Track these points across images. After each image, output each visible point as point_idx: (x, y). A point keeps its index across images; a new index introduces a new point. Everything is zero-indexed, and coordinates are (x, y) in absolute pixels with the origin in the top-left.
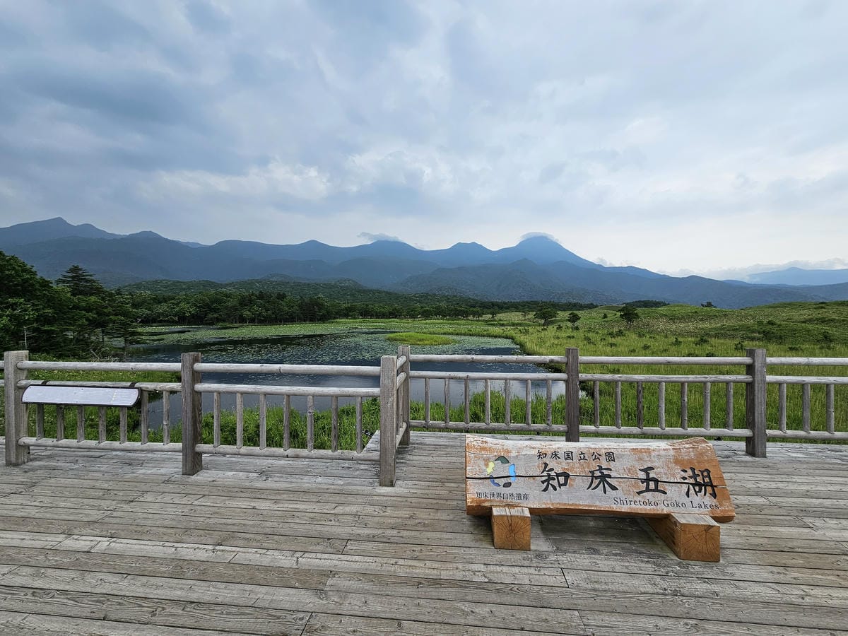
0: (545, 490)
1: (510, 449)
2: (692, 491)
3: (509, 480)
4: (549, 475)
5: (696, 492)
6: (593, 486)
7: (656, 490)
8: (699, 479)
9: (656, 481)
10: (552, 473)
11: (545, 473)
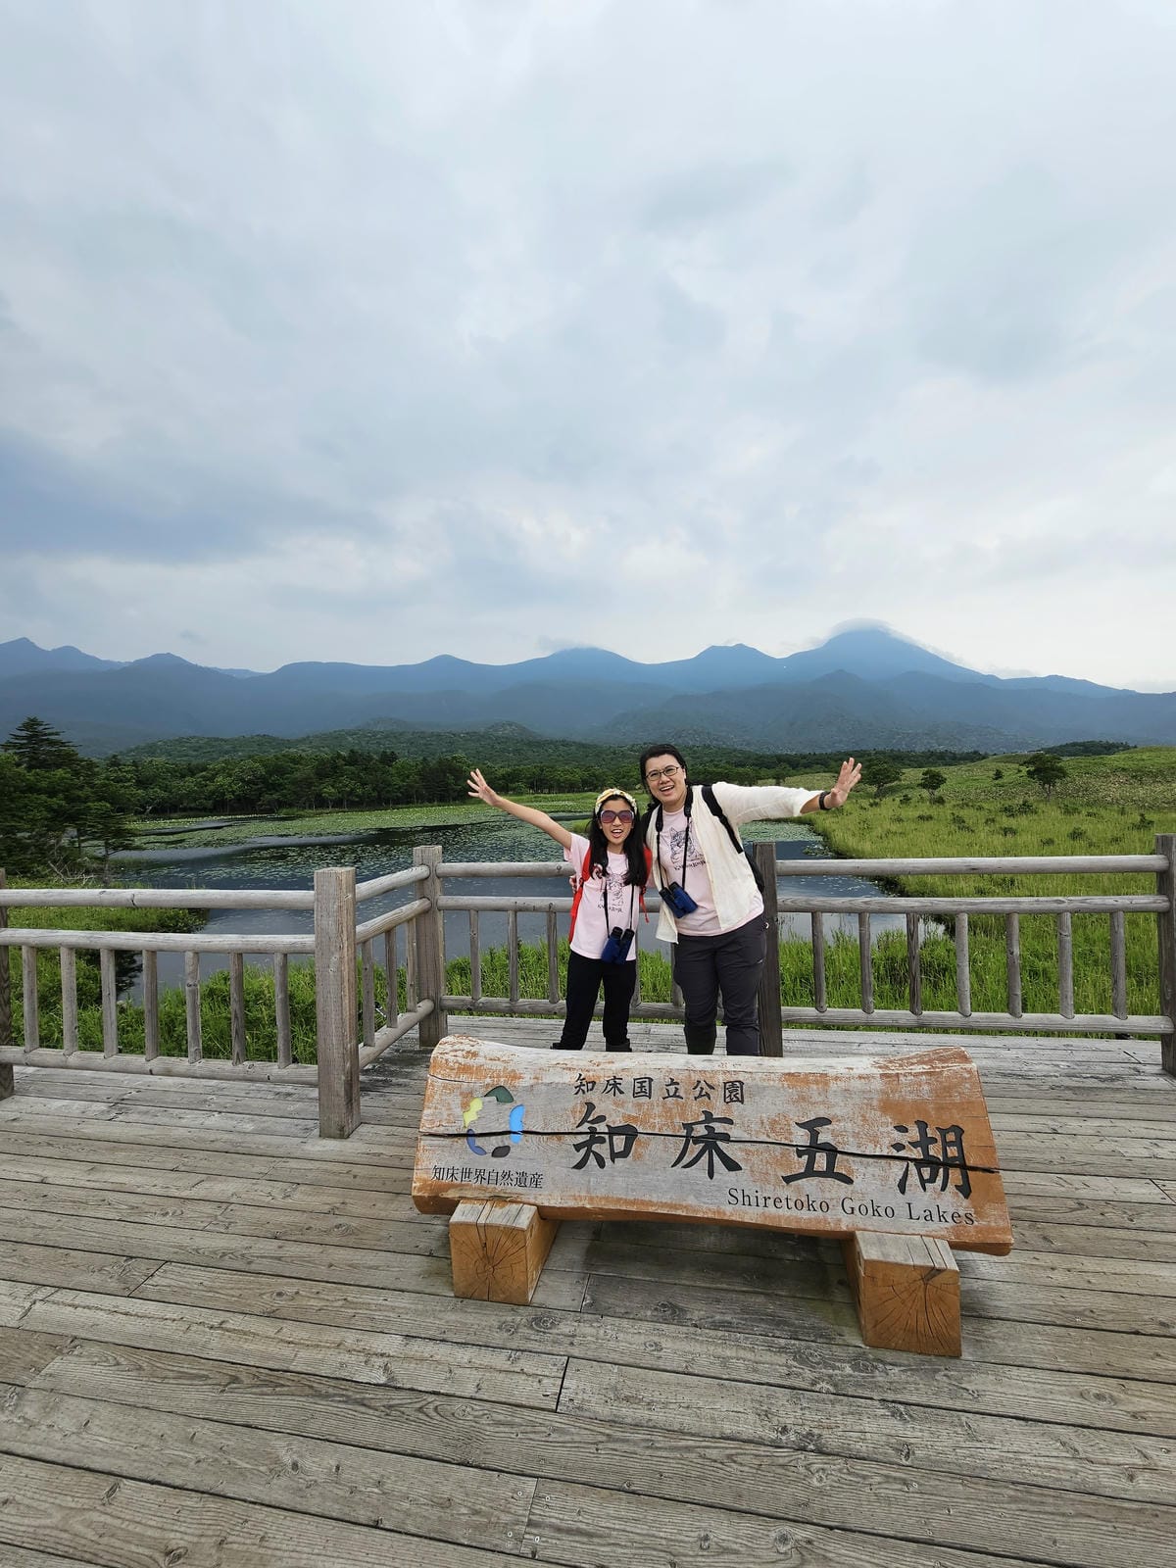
0: (580, 1166)
1: (520, 1070)
2: (913, 1179)
3: (506, 1140)
4: (593, 1131)
5: (923, 1182)
6: (686, 1160)
7: (830, 1173)
8: (935, 1150)
9: (832, 1151)
10: (601, 1128)
11: (585, 1128)
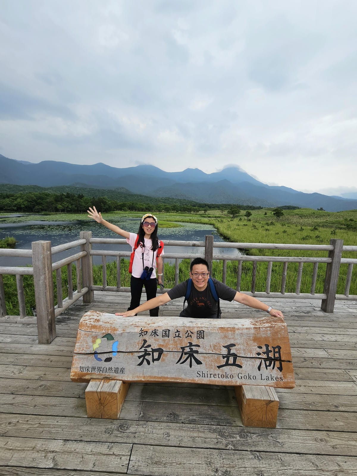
0: (140, 364)
1: (117, 327)
2: (263, 365)
3: (110, 355)
4: (146, 351)
5: (266, 366)
6: (182, 361)
7: (234, 364)
8: (271, 355)
9: (235, 356)
10: (149, 349)
11: (143, 349)
